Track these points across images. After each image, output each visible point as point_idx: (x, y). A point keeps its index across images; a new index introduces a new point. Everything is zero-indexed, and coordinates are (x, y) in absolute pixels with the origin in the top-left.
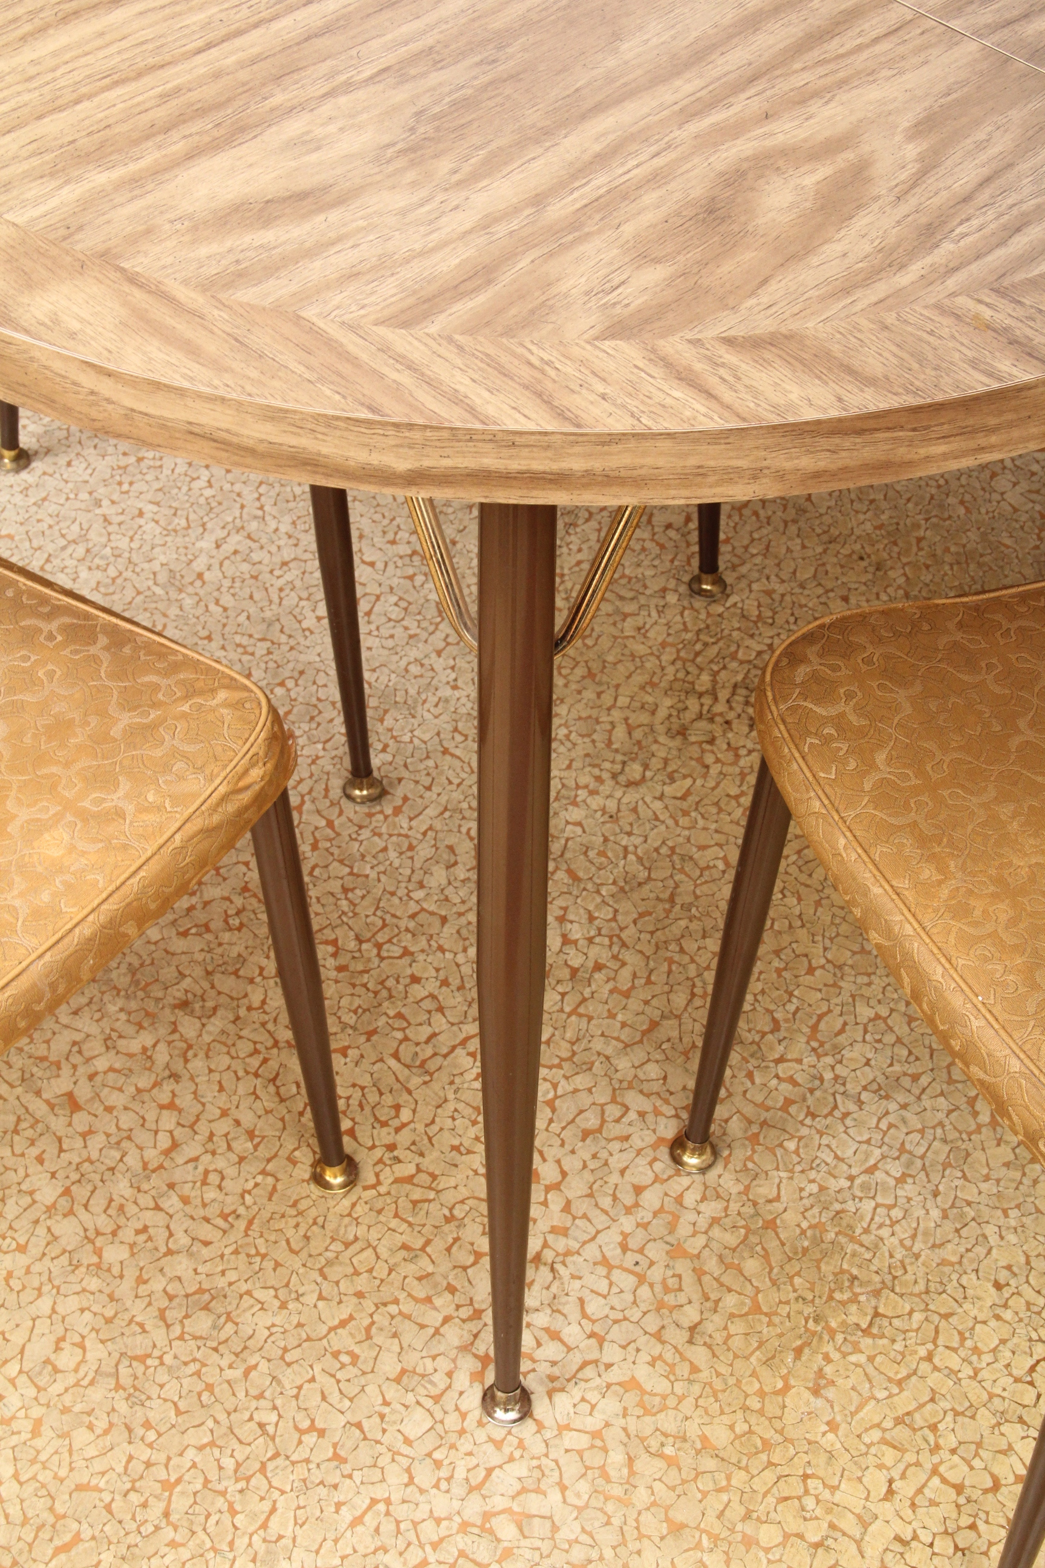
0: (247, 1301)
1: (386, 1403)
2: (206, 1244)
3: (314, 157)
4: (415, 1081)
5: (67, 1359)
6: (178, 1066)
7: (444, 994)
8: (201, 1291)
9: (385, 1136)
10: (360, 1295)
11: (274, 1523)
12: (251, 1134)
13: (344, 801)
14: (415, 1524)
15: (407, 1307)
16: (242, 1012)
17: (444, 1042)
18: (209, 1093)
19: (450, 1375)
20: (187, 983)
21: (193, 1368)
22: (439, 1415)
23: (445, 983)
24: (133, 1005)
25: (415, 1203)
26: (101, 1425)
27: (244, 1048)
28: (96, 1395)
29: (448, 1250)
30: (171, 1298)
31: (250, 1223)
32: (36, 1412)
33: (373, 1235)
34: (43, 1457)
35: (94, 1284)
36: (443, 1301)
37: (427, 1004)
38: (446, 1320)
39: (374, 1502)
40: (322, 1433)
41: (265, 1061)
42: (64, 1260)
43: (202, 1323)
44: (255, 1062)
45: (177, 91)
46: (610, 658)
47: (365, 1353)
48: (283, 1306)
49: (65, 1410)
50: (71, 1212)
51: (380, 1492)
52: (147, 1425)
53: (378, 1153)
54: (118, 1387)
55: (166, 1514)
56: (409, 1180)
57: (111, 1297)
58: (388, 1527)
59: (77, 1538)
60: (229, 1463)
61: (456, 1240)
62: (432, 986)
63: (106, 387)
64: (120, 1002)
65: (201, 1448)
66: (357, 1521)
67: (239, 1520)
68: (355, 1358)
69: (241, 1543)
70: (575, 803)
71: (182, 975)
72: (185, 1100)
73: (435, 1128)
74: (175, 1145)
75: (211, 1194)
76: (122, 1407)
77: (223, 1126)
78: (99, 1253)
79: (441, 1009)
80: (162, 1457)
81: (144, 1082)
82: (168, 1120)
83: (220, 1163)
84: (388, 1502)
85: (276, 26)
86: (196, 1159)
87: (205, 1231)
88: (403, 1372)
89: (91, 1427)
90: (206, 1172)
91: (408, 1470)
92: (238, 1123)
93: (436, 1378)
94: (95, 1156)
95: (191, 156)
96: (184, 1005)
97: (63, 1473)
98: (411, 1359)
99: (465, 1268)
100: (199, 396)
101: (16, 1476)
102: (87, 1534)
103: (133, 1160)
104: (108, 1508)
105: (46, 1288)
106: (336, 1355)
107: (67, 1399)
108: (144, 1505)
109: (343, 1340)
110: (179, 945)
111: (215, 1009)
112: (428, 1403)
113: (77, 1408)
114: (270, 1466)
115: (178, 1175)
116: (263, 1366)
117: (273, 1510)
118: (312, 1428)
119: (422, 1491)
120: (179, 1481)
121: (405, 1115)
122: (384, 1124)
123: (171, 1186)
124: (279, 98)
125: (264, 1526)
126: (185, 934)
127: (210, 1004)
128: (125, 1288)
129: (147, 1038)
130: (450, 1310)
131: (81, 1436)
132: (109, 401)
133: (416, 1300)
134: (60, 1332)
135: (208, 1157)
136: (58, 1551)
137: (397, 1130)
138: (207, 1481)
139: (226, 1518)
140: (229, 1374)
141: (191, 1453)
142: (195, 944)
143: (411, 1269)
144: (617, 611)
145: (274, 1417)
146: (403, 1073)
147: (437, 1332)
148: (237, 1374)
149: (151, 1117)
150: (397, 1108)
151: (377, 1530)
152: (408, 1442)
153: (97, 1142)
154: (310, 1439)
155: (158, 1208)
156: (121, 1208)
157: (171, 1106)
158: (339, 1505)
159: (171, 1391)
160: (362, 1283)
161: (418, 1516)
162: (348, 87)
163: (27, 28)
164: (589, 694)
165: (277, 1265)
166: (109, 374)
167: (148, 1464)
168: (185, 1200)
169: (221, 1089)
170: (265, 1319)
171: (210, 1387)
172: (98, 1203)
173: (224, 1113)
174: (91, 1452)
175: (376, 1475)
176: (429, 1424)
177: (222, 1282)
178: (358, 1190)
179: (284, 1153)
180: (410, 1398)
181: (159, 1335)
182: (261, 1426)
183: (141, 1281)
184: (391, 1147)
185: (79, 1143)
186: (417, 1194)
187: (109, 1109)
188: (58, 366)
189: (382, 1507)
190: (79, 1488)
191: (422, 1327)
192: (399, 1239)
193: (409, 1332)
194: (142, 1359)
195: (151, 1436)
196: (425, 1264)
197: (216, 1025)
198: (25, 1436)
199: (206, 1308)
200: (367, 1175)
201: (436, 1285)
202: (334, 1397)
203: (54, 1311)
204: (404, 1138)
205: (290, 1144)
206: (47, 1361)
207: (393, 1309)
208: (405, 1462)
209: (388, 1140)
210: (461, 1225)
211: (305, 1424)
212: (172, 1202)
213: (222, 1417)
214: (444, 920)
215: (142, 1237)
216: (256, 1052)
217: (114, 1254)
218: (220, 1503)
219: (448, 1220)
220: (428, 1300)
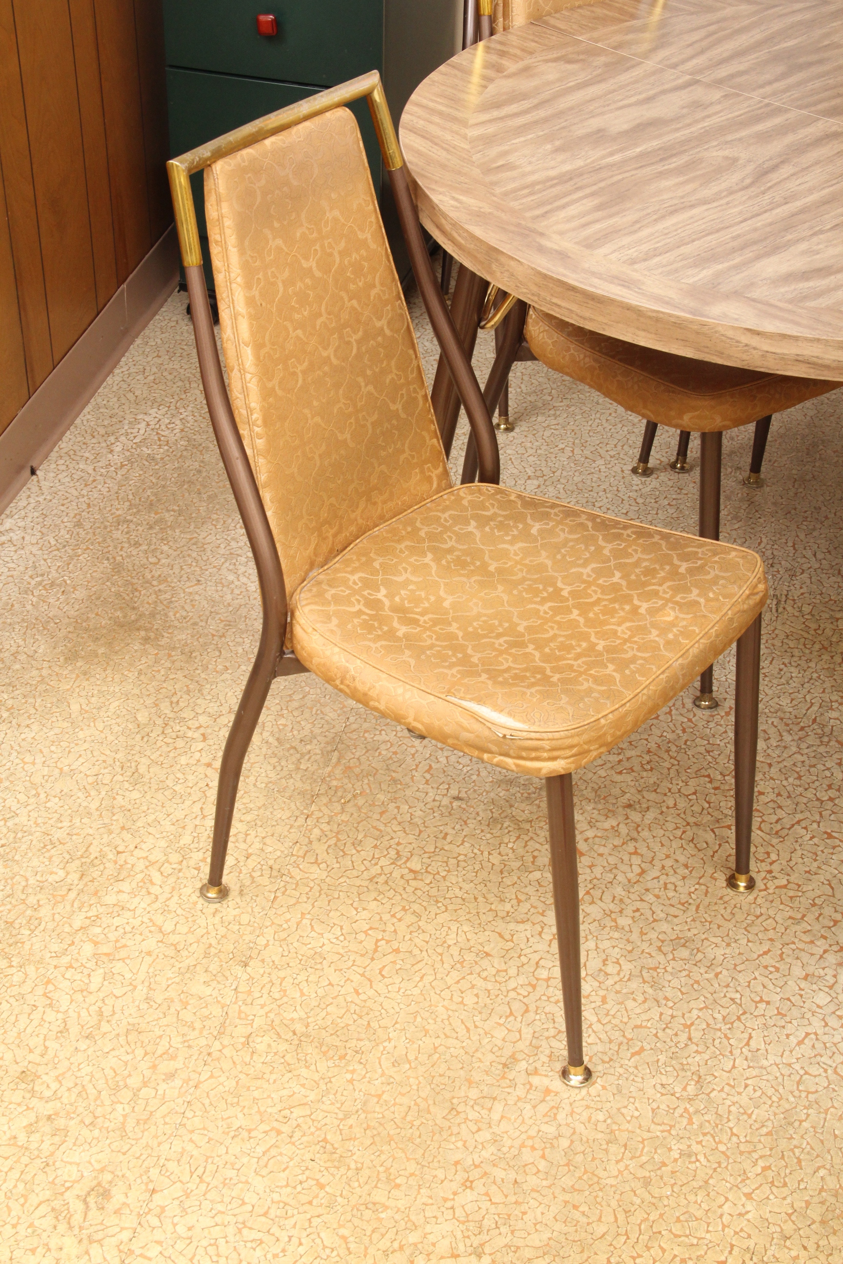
0: (706, 943)
1: (801, 989)
2: (676, 917)
3: (818, 256)
4: (775, 841)
5: (611, 969)
6: (635, 835)
7: (779, 800)
8: (678, 938)
9: (764, 866)
10: (771, 940)
11: (753, 1043)
12: (686, 866)
13: (695, 710)
14: (835, 1044)
15: (801, 945)
16: (664, 809)
17: (787, 822)
18: (657, 847)
19: (835, 976)
20: (628, 796)
21: (684, 973)
22: (834, 995)
23: (779, 795)
24: (600, 806)
25: (791, 898)
26: (640, 998)
27: (670, 826)
28: (634, 985)
29: (817, 919)
30: (663, 941)
31: (698, 907)
32: (602, 993)
33: (771, 912)
34: (612, 1013)
35: (616, 935)
36: (822, 945)
37: (771, 805)
38: (825, 951)
39: (807, 1034)
40: (768, 1003)
41: (684, 832)
42: (596, 924)
43: (684, 953)
44: (679, 833)
45: (738, 236)
46: (834, 639)
47: (782, 966)
48: (728, 945)
49: (617, 992)
50: (593, 902)
51: (810, 1029)
52: (666, 999)
53: (763, 874)
54: (644, 982)
55: (690, 1039)
56: (785, 887)
57: (628, 941)
58: (818, 1045)
59: (642, 1049)
60: (719, 1017)
61: (820, 915)
62: (772, 796)
63: (754, 341)
64: (592, 805)
65: (701, 1009)
66: (800, 1043)
67: (732, 1041)
68: (777, 970)
69: (737, 1052)
70: (831, 709)
71: (624, 793)
72: (643, 850)
73: (792, 863)
74: (643, 872)
75: (671, 894)
76: (650, 991)
77: (668, 863)
78: (615, 921)
79: (780, 807)
80: (680, 1014)
81: (617, 842)
82: (636, 860)
83: (672, 879)
84: (816, 1034)
85: (775, 212)
86: (658, 878)
87: (673, 911)
88: (807, 975)
89: (634, 1000)
90: (666, 884)
91: (823, 1019)
92: (677, 861)
93: (827, 978)
94: (599, 876)
95: (758, 258)
96: (629, 806)
97: (625, 1020)
98: (810, 970)
99: (830, 928)
100: (806, 339)
101: (599, 1021)
102: (647, 1047)
103: (620, 878)
104: (656, 1035)
105: (590, 937)
106: (766, 967)
107: (617, 987)
108: (676, 1035)
109: (767, 960)
110: (619, 778)
111: (648, 808)
112: (827, 990)
113: (624, 991)
114: (743, 1018)
115: (649, 885)
116: (725, 972)
117: (750, 1037)
118: (761, 1000)
119: (834, 1029)
120: (692, 1024)
121: (774, 857)
122: (762, 861)
123: (647, 890)
124: (789, 237)
125: (748, 1044)
126: (620, 773)
127: (644, 806)
128: (635, 936)
129: (613, 822)
130: (827, 947)
131: (630, 1004)
132: (755, 348)
133: (806, 943)
134: (604, 957)
135: (664, 877)
136: (633, 1055)
137: (771, 864)
138: (708, 1025)
139: (725, 1041)
140: (707, 976)
141: (695, 1013)
142: (628, 778)
143: (797, 928)
144: (831, 617)
145: (738, 996)
146: (767, 837)
147: (821, 957)
148: (711, 975)
149: (626, 858)
150: (768, 853)
151: (813, 1046)
152: (818, 1006)
153: (598, 871)
154: (762, 1006)
155: (642, 900)
156: (621, 900)
157: (636, 853)
158: (788, 1036)
159: (675, 983)
160: (771, 935)
161: (836, 1040)
162: (821, 232)
163: (655, 217)
164: (826, 657)
165: (719, 927)
166: (758, 333)
167: (673, 1017)
168: (658, 897)
169: (662, 845)
170: (719, 952)
171: (697, 982)
172: (607, 897)
173: (668, 856)
174: (638, 1011)
175: (806, 1022)
176: (829, 999)
177: (689, 934)
178: (755, 892)
179: (708, 875)
180: (814, 987)
181: (661, 958)
182: (732, 999)
183: (642, 933)
184: (770, 872)
185: (588, 871)
186: (791, 893)
187: (601, 855)
188: (730, 333)
189: (813, 1036)
190: (636, 1027)
191: (812, 954)
192: (787, 915)
193: (805, 957)
194: (655, 969)
195: (670, 1004)
196: (805, 926)
197: (650, 816)
198: (599, 1003)
199: (684, 946)
200: (760, 884)
201: (815, 936)
202: (771, 986)
203: (597, 947)
204: (776, 867)
205: (710, 871)
206: (601, 970)
207: (793, 946)
208: (821, 1017)
209: (768, 868)
210: (821, 907)
211: (758, 999)
212: (650, 897)
213: (709, 995)
214: (770, 765)
215: (637, 914)
216: (677, 828)
217: (623, 921)
218: (719, 1034)
219: (814, 905)
220: (812, 942)
